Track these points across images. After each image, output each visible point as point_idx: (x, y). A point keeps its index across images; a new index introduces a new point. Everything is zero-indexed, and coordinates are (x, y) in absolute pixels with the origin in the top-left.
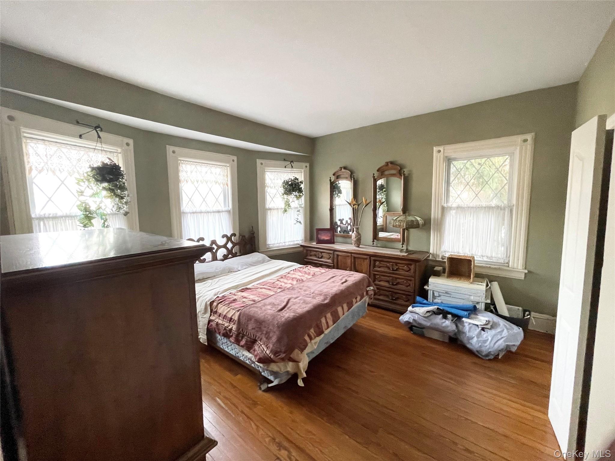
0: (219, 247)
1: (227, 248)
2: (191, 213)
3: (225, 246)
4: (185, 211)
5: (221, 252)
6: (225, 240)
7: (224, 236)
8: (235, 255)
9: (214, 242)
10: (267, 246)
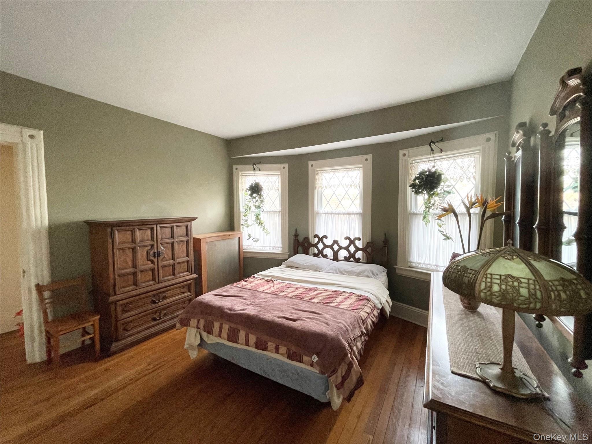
0: (341, 248)
1: (349, 251)
2: (323, 214)
3: (347, 248)
4: (319, 212)
5: (343, 254)
6: (348, 242)
7: (347, 238)
8: (357, 260)
9: (335, 242)
10: (409, 263)
